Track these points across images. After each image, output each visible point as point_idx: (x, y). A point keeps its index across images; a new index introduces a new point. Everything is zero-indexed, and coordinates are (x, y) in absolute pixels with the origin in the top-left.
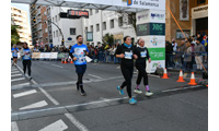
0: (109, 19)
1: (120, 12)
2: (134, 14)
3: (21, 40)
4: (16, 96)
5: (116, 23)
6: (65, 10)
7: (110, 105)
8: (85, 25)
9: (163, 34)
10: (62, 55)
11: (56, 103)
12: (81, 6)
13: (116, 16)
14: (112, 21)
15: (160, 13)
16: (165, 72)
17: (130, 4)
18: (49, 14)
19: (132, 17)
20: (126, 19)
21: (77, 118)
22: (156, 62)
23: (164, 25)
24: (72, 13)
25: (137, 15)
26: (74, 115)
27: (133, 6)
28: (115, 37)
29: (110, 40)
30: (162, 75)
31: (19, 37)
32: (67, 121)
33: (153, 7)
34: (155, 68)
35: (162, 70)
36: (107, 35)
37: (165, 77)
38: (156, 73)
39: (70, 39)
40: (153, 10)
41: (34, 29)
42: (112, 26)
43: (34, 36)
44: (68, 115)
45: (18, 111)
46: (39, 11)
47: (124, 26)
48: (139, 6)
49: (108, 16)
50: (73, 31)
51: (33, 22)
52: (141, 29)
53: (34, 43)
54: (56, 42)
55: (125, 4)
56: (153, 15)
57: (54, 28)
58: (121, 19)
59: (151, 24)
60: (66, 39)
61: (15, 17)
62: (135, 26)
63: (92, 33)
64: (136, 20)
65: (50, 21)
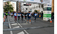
0: (36, 6)
1: (39, 4)
2: (43, 5)
5: (38, 7)
6: (25, 3)
8: (30, 7)
9: (51, 10)
12: (29, 2)
15: (50, 5)
17: (42, 2)
18: (21, 4)
21: (27, 31)
22: (49, 18)
23: (51, 8)
24: (27, 4)
26: (26, 31)
27: (43, 3)
31: (13, 10)
32: (24, 32)
33: (48, 3)
34: (48, 19)
35: (50, 20)
36: (36, 10)
37: (51, 22)
38: (48, 21)
39: (26, 11)
41: (17, 8)
42: (37, 8)
43: (17, 10)
47: (40, 8)
48: (44, 3)
50: (27, 9)
51: (17, 6)
52: (45, 9)
53: (17, 12)
55: (41, 2)
56: (48, 5)
57: (22, 8)
58: (39, 6)
59: (48, 8)
60: (25, 11)
61: (13, 5)
62: (43, 8)
63: (31, 9)
64: (43, 7)
65: (21, 6)
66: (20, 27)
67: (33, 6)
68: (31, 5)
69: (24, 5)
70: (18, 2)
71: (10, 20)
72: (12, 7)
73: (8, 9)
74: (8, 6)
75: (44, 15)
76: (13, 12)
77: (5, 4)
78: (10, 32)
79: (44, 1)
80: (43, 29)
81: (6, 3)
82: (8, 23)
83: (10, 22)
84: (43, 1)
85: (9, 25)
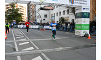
1: (68, 7)
3: (23, 20)
4: (20, 44)
5: (66, 13)
6: (43, 6)
9: (89, 18)
10: (41, 27)
11: (38, 48)
12: (50, 5)
14: (64, 11)
16: (89, 36)
17: (73, 3)
18: (35, 8)
19: (73, 9)
20: (70, 10)
22: (85, 31)
24: (46, 8)
25: (76, 9)
28: (65, 19)
29: (62, 20)
30: (88, 37)
32: (42, 57)
34: (84, 34)
35: (88, 35)
36: (61, 18)
38: (85, 36)
39: (44, 19)
40: (84, 6)
41: (28, 15)
42: (64, 14)
43: (29, 18)
44: (43, 54)
45: (21, 51)
46: (31, 7)
47: (70, 14)
48: (77, 5)
49: (62, 9)
50: (46, 16)
53: (29, 21)
54: (38, 21)
56: (84, 9)
57: (37, 15)
58: (68, 10)
60: (42, 20)
62: (75, 14)
63: (54, 16)
65: (35, 12)
66: (35, 49)
68: (53, 10)
71: (15, 37)
73: (13, 16)
74: (12, 11)
77: (7, 8)
78: (17, 58)
79: (77, 2)
80: (76, 50)
81: (9, 6)
85: (14, 46)
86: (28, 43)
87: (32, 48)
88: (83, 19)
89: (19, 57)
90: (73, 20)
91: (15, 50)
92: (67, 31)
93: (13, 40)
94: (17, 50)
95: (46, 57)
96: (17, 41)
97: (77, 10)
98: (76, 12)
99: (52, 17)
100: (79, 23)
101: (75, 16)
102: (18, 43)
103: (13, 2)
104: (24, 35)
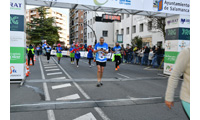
0: (139, 23)
1: (150, 17)
2: (164, 19)
3: (61, 40)
4: (54, 87)
5: (145, 27)
6: (100, 14)
7: (136, 104)
8: (116, 28)
11: (88, 98)
12: (114, 11)
13: (146, 21)
14: (142, 25)
18: (85, 17)
19: (161, 22)
20: (155, 24)
21: (106, 113)
24: (106, 17)
25: (167, 20)
26: (103, 110)
27: (163, 11)
28: (144, 40)
29: (138, 42)
31: (59, 37)
32: (96, 115)
33: (184, 13)
36: (136, 38)
40: (183, 15)
41: (72, 30)
42: (142, 30)
43: (72, 36)
44: (97, 109)
45: (55, 101)
46: (77, 15)
47: (153, 30)
48: (169, 12)
49: (138, 20)
50: (105, 33)
51: (72, 23)
52: (170, 33)
53: (71, 43)
54: (90, 43)
55: (156, 10)
56: (183, 21)
57: (89, 30)
58: (150, 23)
59: (181, 29)
61: (57, 20)
62: (164, 30)
63: (122, 35)
64: (164, 25)
65: (85, 24)
66: (82, 98)
67: (126, 22)
68: (119, 21)
69: (98, 19)
70: (74, 8)
71: (45, 73)
72: (54, 25)
73: (41, 32)
74: (40, 21)
75: (166, 56)
76: (58, 42)
77: (32, 16)
78: (47, 114)
79: (169, 6)
81: (34, 13)
82: (41, 84)
83: (47, 77)
84: (164, 5)
85: (43, 90)
86: (69, 85)
87: (76, 96)
88: (180, 42)
89: (51, 113)
90: (161, 43)
91: (43, 98)
92: (146, 65)
93: (41, 78)
94: (48, 98)
95: (103, 116)
96: (48, 80)
97: (169, 22)
98: (166, 28)
99: (118, 35)
100: (172, 50)
101: (165, 34)
102: (50, 84)
103: (44, 4)
104: (61, 71)
